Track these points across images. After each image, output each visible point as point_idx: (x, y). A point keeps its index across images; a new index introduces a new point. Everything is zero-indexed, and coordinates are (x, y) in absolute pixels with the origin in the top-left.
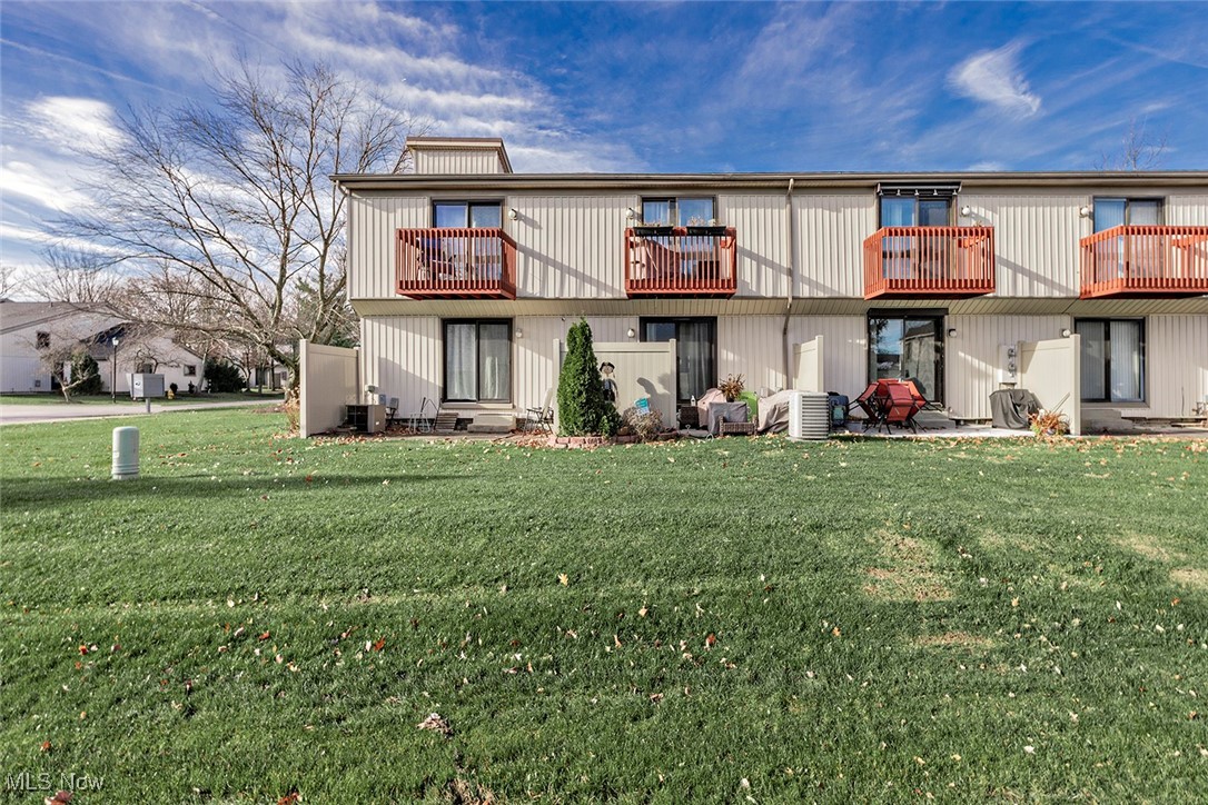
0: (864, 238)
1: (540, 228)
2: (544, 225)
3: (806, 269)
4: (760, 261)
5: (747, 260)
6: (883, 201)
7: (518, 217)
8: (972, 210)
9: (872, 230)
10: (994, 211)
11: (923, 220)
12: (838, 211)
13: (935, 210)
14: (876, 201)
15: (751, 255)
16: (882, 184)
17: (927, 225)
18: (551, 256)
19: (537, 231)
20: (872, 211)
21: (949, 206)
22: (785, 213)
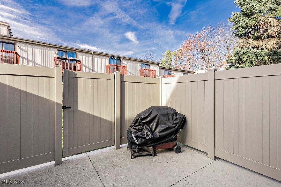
0: (106, 65)
1: (28, 52)
2: (29, 52)
3: (96, 69)
4: (86, 67)
5: (83, 67)
6: (110, 59)
7: (20, 48)
8: (124, 63)
9: (108, 64)
10: (127, 63)
11: (117, 64)
12: (102, 59)
13: (118, 62)
14: (109, 59)
15: (84, 65)
16: (110, 56)
17: (117, 65)
18: (31, 59)
19: (26, 53)
20: (108, 60)
21: (121, 61)
22: (91, 58)
